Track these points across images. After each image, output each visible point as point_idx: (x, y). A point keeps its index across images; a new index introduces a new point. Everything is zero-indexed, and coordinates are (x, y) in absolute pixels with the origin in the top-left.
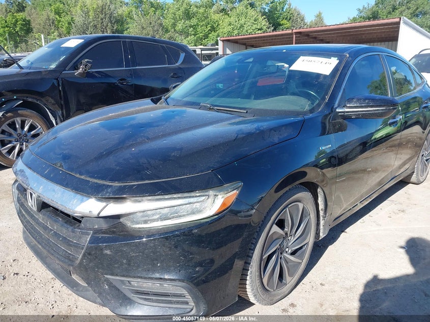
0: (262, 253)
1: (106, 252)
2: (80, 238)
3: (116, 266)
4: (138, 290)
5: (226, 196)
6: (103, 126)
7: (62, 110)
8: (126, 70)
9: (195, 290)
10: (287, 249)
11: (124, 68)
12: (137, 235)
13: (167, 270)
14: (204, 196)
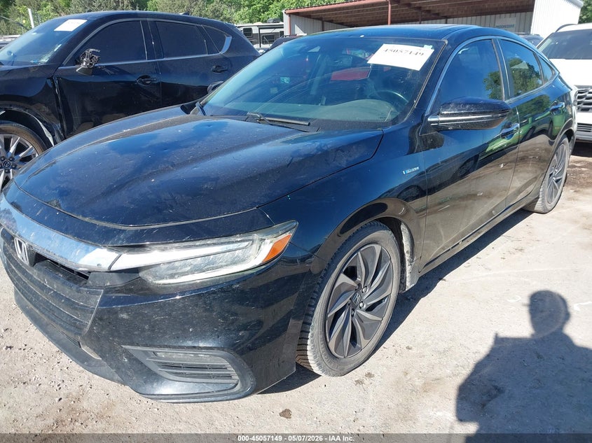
0: (327, 311)
1: (122, 315)
2: (88, 299)
3: (136, 333)
4: (166, 363)
5: (275, 240)
6: (114, 147)
7: (61, 122)
8: (149, 63)
9: (239, 359)
10: (361, 305)
11: (147, 61)
12: (161, 293)
13: (201, 335)
14: (247, 241)
